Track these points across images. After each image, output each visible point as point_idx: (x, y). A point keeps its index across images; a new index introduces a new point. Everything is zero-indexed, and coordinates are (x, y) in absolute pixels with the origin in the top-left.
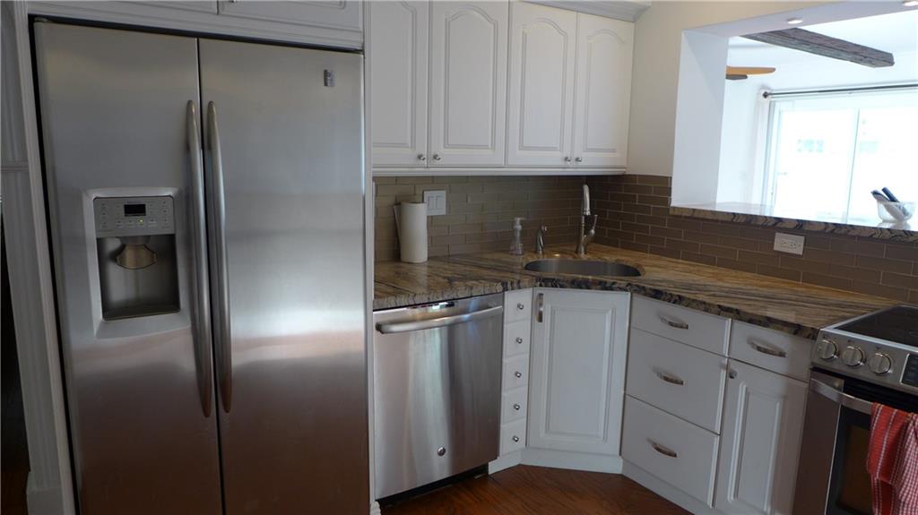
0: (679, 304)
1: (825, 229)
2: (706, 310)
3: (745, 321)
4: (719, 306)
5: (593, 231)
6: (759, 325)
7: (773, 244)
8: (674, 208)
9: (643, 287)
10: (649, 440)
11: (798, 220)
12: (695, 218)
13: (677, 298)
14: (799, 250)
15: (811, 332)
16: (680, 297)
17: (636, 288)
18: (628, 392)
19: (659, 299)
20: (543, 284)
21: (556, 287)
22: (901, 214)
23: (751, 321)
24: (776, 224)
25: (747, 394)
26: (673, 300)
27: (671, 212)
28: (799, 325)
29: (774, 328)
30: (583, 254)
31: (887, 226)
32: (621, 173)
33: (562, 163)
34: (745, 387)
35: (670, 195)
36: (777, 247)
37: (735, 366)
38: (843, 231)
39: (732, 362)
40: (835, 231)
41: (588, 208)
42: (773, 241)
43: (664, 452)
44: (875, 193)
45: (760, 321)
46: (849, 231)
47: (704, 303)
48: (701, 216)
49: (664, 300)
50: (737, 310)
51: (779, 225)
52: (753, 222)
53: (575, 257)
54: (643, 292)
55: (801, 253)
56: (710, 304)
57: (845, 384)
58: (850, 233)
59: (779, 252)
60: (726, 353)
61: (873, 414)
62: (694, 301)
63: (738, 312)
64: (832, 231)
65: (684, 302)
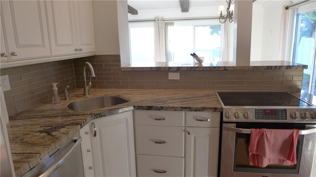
0: (162, 110)
1: (188, 69)
2: (175, 110)
3: (193, 111)
4: (181, 107)
5: (90, 84)
6: (200, 111)
7: (168, 77)
8: (123, 68)
9: (142, 106)
10: (152, 170)
11: (177, 67)
12: (134, 71)
13: (160, 108)
14: (178, 78)
15: (220, 109)
16: (161, 107)
17: (138, 107)
18: (138, 153)
19: (151, 110)
20: (95, 117)
21: (102, 117)
22: (200, 61)
23: (196, 110)
24: (169, 69)
25: (195, 139)
26: (158, 109)
27: (122, 70)
28: (215, 108)
29: (206, 111)
30: (88, 95)
31: (197, 66)
32: (93, 55)
33: (74, 52)
34: (193, 136)
35: (120, 63)
36: (170, 78)
37: (188, 129)
38: (194, 69)
39: (186, 128)
40: (191, 69)
41: (94, 74)
42: (168, 76)
43: (161, 172)
44: (191, 55)
45: (200, 110)
46: (196, 69)
47: (174, 107)
48: (137, 70)
49: (153, 110)
50: (189, 107)
51: (170, 70)
52: (160, 70)
53: (86, 98)
54: (142, 108)
55: (179, 79)
56: (177, 107)
57: (236, 125)
58: (196, 70)
59: (170, 80)
60: (184, 125)
61: (251, 133)
62: (169, 107)
63: (190, 108)
64: (190, 70)
65: (164, 109)
